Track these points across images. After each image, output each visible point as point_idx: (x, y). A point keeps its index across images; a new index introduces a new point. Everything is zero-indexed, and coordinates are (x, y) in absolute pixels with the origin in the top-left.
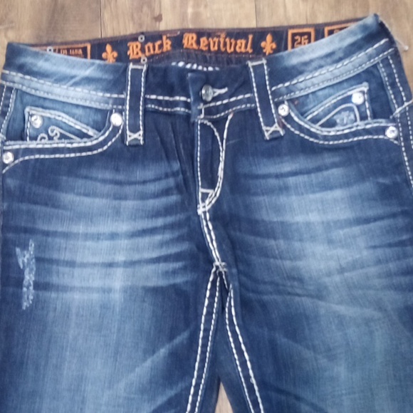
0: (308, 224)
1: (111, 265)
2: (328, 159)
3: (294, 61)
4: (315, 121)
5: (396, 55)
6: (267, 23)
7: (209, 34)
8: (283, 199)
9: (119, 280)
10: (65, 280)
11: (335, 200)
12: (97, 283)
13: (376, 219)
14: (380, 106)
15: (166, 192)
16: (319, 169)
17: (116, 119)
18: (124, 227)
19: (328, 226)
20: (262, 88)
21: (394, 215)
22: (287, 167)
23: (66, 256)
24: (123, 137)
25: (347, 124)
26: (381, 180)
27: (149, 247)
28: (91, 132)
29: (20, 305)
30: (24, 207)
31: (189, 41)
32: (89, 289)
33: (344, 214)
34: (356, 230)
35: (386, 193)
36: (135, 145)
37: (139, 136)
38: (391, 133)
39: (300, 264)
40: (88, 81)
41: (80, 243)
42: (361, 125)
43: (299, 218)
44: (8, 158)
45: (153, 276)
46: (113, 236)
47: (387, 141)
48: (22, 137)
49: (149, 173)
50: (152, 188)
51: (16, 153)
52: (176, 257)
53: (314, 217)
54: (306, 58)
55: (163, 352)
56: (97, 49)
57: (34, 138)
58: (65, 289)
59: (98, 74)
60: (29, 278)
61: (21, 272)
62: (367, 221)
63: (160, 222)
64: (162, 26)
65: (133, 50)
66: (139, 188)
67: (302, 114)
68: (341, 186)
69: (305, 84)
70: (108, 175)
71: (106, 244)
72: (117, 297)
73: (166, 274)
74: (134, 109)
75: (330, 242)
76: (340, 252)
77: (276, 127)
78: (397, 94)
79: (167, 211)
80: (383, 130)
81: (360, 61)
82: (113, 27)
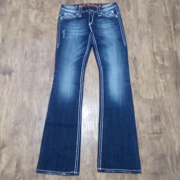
0: (105, 28)
1: (76, 33)
2: (108, 19)
3: (103, 7)
4: (106, 15)
5: (118, 7)
6: (100, 3)
7: (91, 4)
8: (101, 25)
9: (77, 34)
10: (69, 35)
11: (108, 25)
12: (74, 35)
13: (114, 27)
14: (115, 13)
15: (84, 23)
16: (106, 20)
17: (77, 14)
18: (78, 28)
19: (107, 28)
20: (98, 10)
21: (117, 27)
22: (102, 20)
23: (69, 31)
24: (78, 16)
25: (110, 15)
26: (115, 22)
27: (81, 31)
28: (73, 16)
29: (62, 38)
30: (64, 25)
31: (88, 5)
32: (73, 36)
33: (110, 27)
34: (112, 29)
35: (116, 24)
36: (80, 17)
37: (81, 16)
38: (117, 16)
39: (103, 33)
40: (73, 9)
41: (72, 30)
42: (112, 15)
43: (104, 27)
44: (61, 19)
45: (82, 34)
46: (76, 29)
47: (116, 18)
48: (63, 16)
49: (82, 21)
50: (82, 23)
51: (63, 18)
52: (85, 31)
53: (105, 27)
54: (105, 7)
55: (83, 43)
56: (75, 6)
57: (65, 16)
58: (69, 36)
59: (75, 8)
60: (64, 34)
61: (63, 34)
62: (113, 28)
63: (83, 27)
64: (84, 3)
65: (80, 7)
66: (80, 23)
67: (104, 14)
68: (109, 23)
69: (105, 10)
70: (76, 21)
71: (75, 30)
72: (77, 37)
73: (84, 34)
74: (80, 12)
75: (108, 30)
76: (109, 31)
77: (100, 15)
78: (118, 11)
79: (84, 26)
80: (116, 16)
81: (113, 7)
82: (76, 3)
